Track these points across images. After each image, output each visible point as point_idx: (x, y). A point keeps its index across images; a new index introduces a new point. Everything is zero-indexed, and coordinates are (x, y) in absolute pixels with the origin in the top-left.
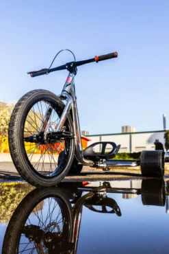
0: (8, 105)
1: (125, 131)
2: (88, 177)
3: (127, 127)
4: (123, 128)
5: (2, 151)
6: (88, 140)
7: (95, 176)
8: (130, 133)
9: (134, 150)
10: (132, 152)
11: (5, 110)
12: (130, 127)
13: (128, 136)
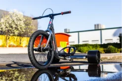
0: (10, 13)
1: (97, 28)
2: (62, 64)
3: (98, 25)
4: (95, 25)
5: (8, 46)
6: (69, 36)
7: (66, 64)
8: (101, 30)
9: (104, 42)
10: (102, 43)
11: (8, 17)
12: (101, 25)
13: (99, 31)
